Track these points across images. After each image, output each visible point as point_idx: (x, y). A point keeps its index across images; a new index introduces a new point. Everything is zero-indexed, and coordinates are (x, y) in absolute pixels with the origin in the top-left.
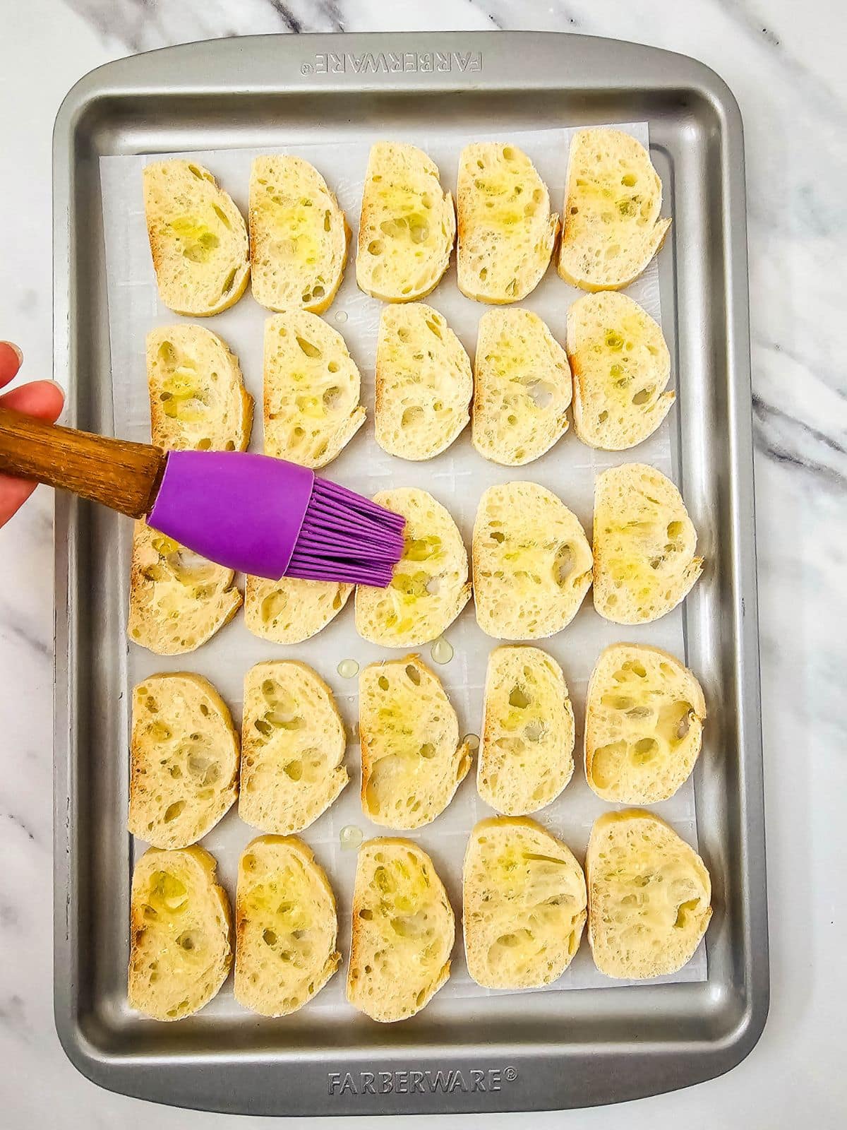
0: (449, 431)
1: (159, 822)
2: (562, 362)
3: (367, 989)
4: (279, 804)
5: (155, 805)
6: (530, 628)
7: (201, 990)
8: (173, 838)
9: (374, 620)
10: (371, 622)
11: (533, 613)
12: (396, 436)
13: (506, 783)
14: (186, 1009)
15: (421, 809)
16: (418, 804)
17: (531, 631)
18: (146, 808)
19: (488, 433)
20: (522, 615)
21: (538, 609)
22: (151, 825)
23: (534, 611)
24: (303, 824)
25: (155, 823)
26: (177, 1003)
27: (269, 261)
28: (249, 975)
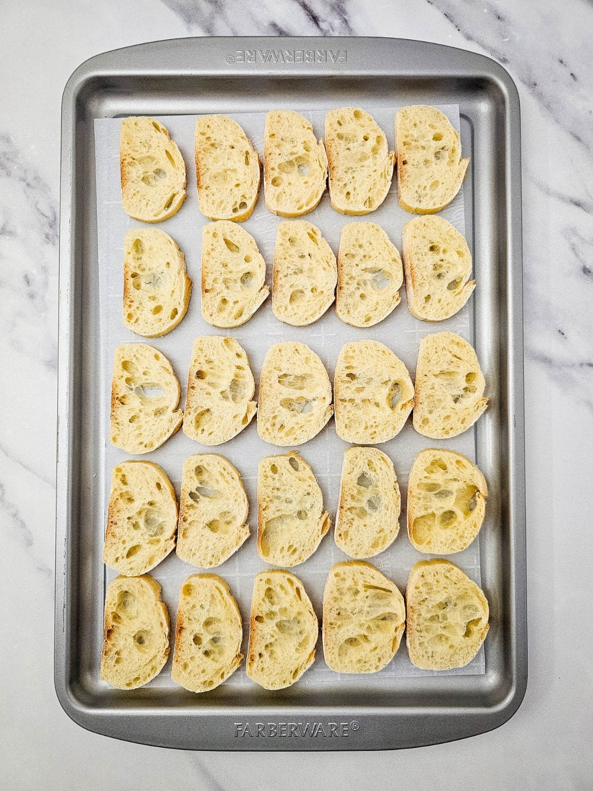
0: (321, 306)
1: (123, 557)
2: (397, 258)
3: (260, 668)
4: (203, 548)
5: (121, 545)
6: (371, 436)
7: (149, 671)
8: (131, 569)
9: (270, 428)
10: (267, 429)
11: (374, 426)
12: (286, 309)
13: (354, 537)
14: (138, 682)
15: (297, 553)
16: (295, 551)
17: (372, 438)
18: (114, 547)
19: (346, 305)
20: (366, 428)
21: (377, 424)
22: (117, 559)
23: (374, 425)
24: (219, 561)
25: (120, 558)
26: (133, 678)
27: (209, 187)
28: (182, 663)
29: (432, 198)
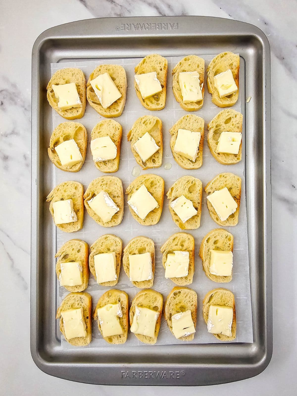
0: (130, 246)
1: (233, 117)
2: (91, 268)
3: (161, 64)
4: (191, 124)
5: (235, 123)
6: (104, 180)
7: (216, 61)
8: (228, 112)
10: (159, 182)
11: (103, 185)
12: (147, 245)
13: (112, 129)
14: (221, 56)
15: (143, 122)
17: (103, 179)
18: (237, 122)
19: (117, 245)
20: (106, 184)
21: (101, 186)
22: (236, 116)
24: (184, 117)
25: (234, 117)
26: (224, 57)
27: (191, 305)
28: (200, 68)
29: (75, 299)
